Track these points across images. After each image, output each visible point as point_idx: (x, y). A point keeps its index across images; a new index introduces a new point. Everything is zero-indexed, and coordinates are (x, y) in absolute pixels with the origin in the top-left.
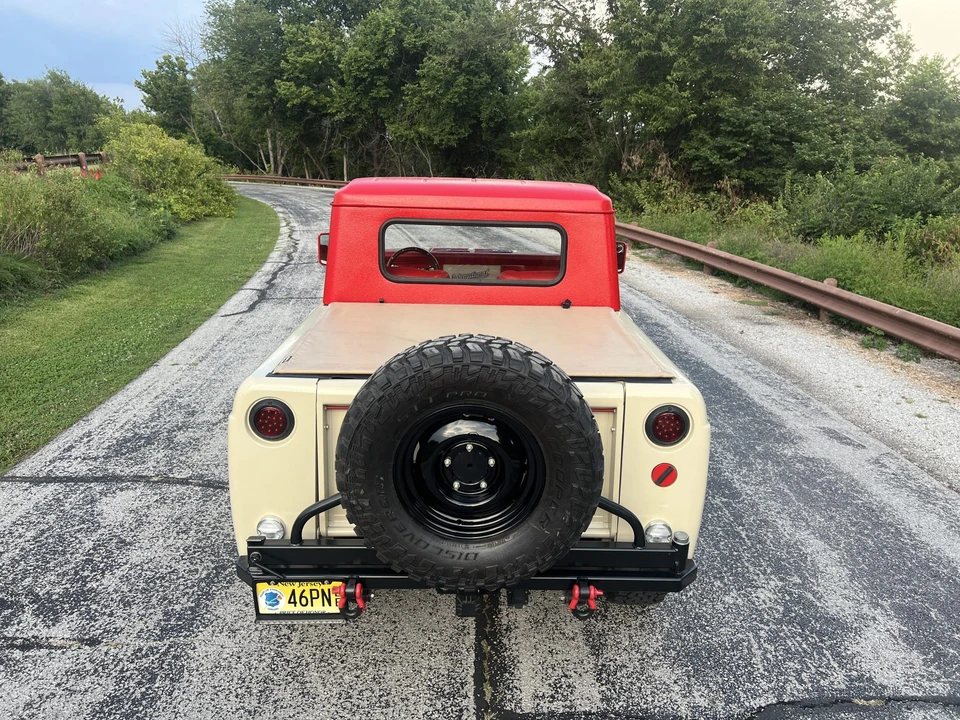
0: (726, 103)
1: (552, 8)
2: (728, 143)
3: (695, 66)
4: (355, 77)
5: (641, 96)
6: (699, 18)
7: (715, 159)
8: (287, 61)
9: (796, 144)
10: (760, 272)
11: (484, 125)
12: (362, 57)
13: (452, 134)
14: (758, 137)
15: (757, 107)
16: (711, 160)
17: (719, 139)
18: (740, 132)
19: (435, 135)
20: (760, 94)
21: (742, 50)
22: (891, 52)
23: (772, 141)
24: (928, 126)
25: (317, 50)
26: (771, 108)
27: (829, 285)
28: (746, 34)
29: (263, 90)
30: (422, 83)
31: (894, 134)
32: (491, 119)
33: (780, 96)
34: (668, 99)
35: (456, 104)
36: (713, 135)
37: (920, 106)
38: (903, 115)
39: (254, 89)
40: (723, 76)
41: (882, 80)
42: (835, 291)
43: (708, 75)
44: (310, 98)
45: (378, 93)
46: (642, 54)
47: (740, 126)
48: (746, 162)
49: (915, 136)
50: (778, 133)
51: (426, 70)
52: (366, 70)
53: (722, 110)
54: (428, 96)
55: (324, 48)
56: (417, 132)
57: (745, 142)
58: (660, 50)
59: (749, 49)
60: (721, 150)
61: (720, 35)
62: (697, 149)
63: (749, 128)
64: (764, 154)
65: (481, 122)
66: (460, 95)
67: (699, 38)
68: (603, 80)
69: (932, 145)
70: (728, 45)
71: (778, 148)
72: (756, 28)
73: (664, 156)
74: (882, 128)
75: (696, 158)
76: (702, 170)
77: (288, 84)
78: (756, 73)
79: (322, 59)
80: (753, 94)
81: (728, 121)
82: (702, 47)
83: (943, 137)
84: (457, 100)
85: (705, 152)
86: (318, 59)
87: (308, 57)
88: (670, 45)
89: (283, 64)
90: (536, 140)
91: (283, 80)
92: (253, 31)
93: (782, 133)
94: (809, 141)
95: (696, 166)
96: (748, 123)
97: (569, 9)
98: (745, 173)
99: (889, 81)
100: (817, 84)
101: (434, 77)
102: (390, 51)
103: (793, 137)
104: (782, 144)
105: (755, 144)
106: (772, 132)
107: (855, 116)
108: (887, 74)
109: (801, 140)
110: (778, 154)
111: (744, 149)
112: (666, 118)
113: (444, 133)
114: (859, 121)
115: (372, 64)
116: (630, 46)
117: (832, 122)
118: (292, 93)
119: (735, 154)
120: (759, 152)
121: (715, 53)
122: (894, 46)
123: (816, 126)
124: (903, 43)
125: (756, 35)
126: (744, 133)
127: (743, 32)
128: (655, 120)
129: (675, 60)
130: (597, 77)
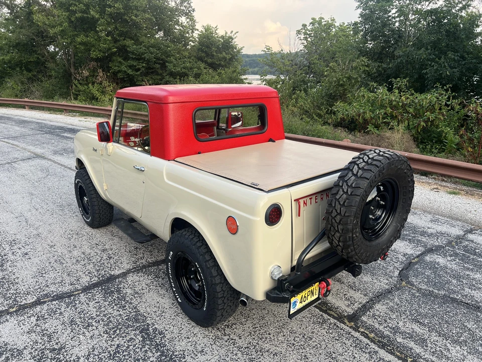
0: (129, 43)
2: (135, 64)
3: (109, 24)
5: (82, 38)
7: (130, 72)
9: (167, 64)
14: (148, 61)
15: (145, 46)
16: (128, 72)
17: (129, 62)
18: (139, 58)
20: (144, 39)
22: (187, 23)
23: (155, 63)
24: (213, 56)
28: (133, 10)
31: (201, 59)
37: (207, 47)
38: (202, 51)
40: (125, 30)
46: (78, 15)
47: (139, 55)
49: (210, 61)
50: (157, 59)
53: (128, 47)
57: (143, 63)
58: (89, 13)
59: (135, 17)
60: (131, 67)
61: (120, 9)
62: (119, 67)
63: (143, 56)
64: (152, 69)
67: (109, 10)
69: (216, 64)
70: (124, 14)
71: (158, 66)
72: (137, 7)
73: (101, 70)
75: (119, 71)
76: (124, 78)
78: (141, 29)
80: (141, 39)
81: (133, 53)
82: (110, 15)
83: (220, 61)
85: (123, 68)
88: (94, 11)
90: (10, 62)
95: (120, 75)
96: (143, 54)
104: (159, 64)
105: (147, 64)
106: (155, 58)
110: (158, 69)
111: (143, 67)
112: (100, 51)
119: (139, 69)
120: (150, 68)
125: (138, 10)
126: (141, 59)
127: (130, 8)
128: (94, 51)
129: (98, 20)
130: (54, 27)
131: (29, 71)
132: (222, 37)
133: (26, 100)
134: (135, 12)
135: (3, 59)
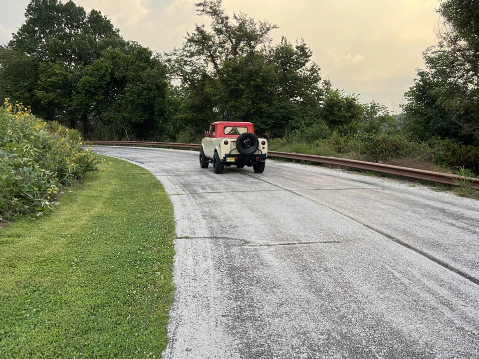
0: (264, 105)
1: (190, 66)
2: (267, 120)
3: (252, 93)
4: (87, 90)
5: (232, 103)
6: (252, 76)
7: (262, 126)
8: (41, 81)
9: (290, 121)
10: (278, 153)
11: (156, 113)
12: (92, 81)
13: (141, 117)
14: (277, 118)
15: (275, 108)
17: (263, 119)
18: (270, 116)
19: (133, 117)
20: (276, 103)
21: (268, 88)
22: (323, 86)
23: (282, 119)
24: (335, 114)
25: (59, 75)
26: (280, 108)
27: (294, 153)
29: (27, 95)
30: (127, 94)
31: (325, 117)
32: (160, 110)
33: (283, 104)
34: (243, 104)
35: (143, 103)
36: (261, 117)
37: (332, 107)
39: (21, 94)
40: (262, 96)
41: (321, 97)
42: (295, 154)
43: (257, 96)
44: (54, 99)
45: (99, 97)
46: (232, 87)
47: (270, 114)
48: (273, 127)
49: (331, 118)
51: (129, 88)
52: (93, 87)
53: (263, 108)
54: (130, 100)
55: (63, 74)
56: (123, 116)
57: (272, 120)
58: (239, 86)
59: (270, 87)
60: (264, 123)
61: (260, 82)
63: (273, 115)
65: (155, 112)
66: (145, 99)
67: (252, 83)
68: (218, 97)
69: (337, 121)
70: (263, 85)
71: (284, 122)
74: (321, 115)
76: (258, 131)
77: (42, 91)
78: (274, 96)
79: (61, 80)
80: (274, 103)
81: (266, 113)
82: (254, 86)
83: (341, 118)
84: (144, 102)
86: (59, 80)
87: (54, 79)
88: (242, 85)
89: (39, 82)
90: (185, 119)
91: (38, 90)
92: (21, 66)
93: (285, 117)
94: (294, 120)
96: (273, 113)
97: (198, 67)
98: (274, 132)
99: (324, 97)
100: (299, 98)
101: (133, 92)
102: (109, 79)
103: (289, 118)
104: (285, 120)
105: (276, 121)
106: (281, 116)
107: (311, 111)
108: (323, 95)
109: (292, 119)
111: (272, 122)
112: (243, 111)
113: (138, 117)
114: (312, 113)
115: (96, 84)
116: (226, 84)
117: (303, 113)
118: (44, 96)
119: (269, 125)
120: (278, 124)
121: (258, 88)
122: (324, 84)
123: (297, 114)
124: (327, 83)
125: (272, 83)
126: (272, 117)
127: (268, 81)
128: (239, 112)
129: (244, 90)
130: (215, 96)
131: (197, 126)
132: (346, 99)
133: (192, 144)
134: (270, 84)
135: (181, 117)
